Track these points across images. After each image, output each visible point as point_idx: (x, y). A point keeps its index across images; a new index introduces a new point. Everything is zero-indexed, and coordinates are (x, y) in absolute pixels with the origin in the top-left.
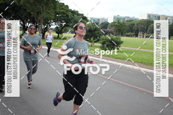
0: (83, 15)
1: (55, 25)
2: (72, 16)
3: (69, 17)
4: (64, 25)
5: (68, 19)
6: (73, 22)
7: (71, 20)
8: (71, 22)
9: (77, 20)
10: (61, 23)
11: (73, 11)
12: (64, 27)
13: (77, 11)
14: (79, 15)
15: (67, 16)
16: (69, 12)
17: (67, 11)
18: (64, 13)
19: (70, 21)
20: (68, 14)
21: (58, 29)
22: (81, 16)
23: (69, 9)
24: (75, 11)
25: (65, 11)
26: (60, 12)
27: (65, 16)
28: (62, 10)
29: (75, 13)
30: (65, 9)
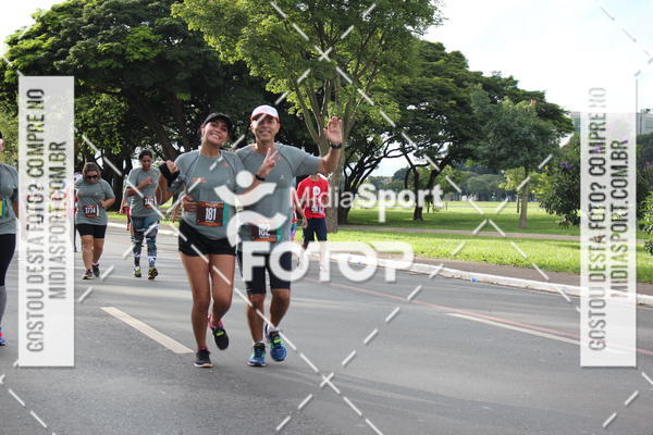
0: (539, 96)
1: (399, 153)
2: (488, 106)
3: (469, 111)
4: (443, 156)
5: (467, 122)
6: (491, 135)
7: (483, 123)
8: (482, 136)
9: (512, 121)
10: (432, 142)
11: (488, 79)
12: (446, 161)
13: (511, 81)
14: (518, 96)
15: (463, 104)
16: (470, 86)
17: (459, 83)
18: (443, 92)
19: (478, 131)
20: (465, 95)
21: (417, 174)
22: (532, 104)
23: (467, 72)
24: (500, 79)
25: (447, 82)
26: (426, 90)
27: (452, 106)
28: (436, 78)
29: (498, 87)
30: (450, 70)
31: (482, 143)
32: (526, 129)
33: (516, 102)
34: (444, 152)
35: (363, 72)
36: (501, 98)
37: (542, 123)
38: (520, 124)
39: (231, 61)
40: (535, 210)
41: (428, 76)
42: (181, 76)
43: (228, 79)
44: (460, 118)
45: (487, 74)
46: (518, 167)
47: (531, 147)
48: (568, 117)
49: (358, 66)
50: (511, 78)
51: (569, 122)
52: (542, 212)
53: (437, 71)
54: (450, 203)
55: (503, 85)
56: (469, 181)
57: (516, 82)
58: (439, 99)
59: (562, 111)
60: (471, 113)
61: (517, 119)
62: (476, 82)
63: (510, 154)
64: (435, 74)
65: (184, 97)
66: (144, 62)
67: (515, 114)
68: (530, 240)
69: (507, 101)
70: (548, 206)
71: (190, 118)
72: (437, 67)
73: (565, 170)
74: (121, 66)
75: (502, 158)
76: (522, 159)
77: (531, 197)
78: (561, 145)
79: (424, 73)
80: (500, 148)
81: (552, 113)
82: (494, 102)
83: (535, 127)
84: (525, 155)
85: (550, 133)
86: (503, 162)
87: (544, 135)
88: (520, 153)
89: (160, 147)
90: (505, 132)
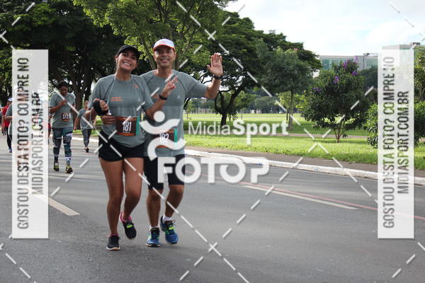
0: (300, 46)
2: (267, 53)
3: (255, 56)
4: (239, 85)
5: (254, 63)
6: (269, 71)
7: (264, 64)
9: (283, 62)
10: (232, 76)
11: (267, 35)
12: (241, 88)
13: (282, 37)
14: (286, 46)
15: (251, 51)
16: (255, 39)
17: (249, 38)
18: (238, 44)
19: (262, 69)
20: (252, 46)
21: (222, 97)
22: (295, 51)
23: (254, 31)
24: (275, 35)
25: (241, 37)
26: (227, 43)
27: (244, 53)
28: (234, 35)
29: (274, 40)
30: (243, 30)
31: (263, 76)
32: (291, 67)
33: (285, 50)
34: (239, 82)
35: (187, 31)
36: (275, 47)
37: (302, 63)
38: (288, 64)
39: (101, 26)
40: (298, 119)
41: (229, 34)
42: (69, 35)
43: (100, 37)
44: (250, 61)
45: (266, 32)
46: (286, 91)
47: (295, 78)
48: (318, 59)
49: (183, 28)
50: (281, 35)
51: (318, 62)
52: (303, 120)
53: (234, 31)
54: (244, 115)
55: (277, 39)
56: (256, 100)
57: (285, 37)
58: (236, 48)
59: (314, 55)
60: (256, 57)
61: (286, 60)
62: (260, 37)
63: (282, 83)
64: (233, 33)
65: (72, 49)
66: (44, 27)
67: (284, 57)
68: (295, 137)
69: (279, 49)
70: (306, 116)
71: (75, 63)
72: (235, 28)
73: (317, 93)
74: (29, 29)
75: (276, 86)
76: (289, 86)
77: (295, 110)
78: (314, 77)
79: (226, 32)
80: (275, 79)
81: (308, 57)
82: (271, 50)
83: (297, 65)
84: (291, 83)
85: (307, 69)
86: (277, 89)
87: (303, 70)
88: (288, 83)
89: (56, 82)
90: (278, 69)
